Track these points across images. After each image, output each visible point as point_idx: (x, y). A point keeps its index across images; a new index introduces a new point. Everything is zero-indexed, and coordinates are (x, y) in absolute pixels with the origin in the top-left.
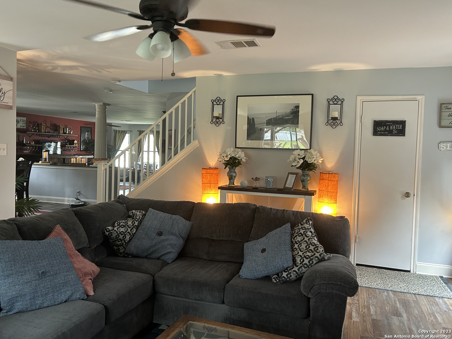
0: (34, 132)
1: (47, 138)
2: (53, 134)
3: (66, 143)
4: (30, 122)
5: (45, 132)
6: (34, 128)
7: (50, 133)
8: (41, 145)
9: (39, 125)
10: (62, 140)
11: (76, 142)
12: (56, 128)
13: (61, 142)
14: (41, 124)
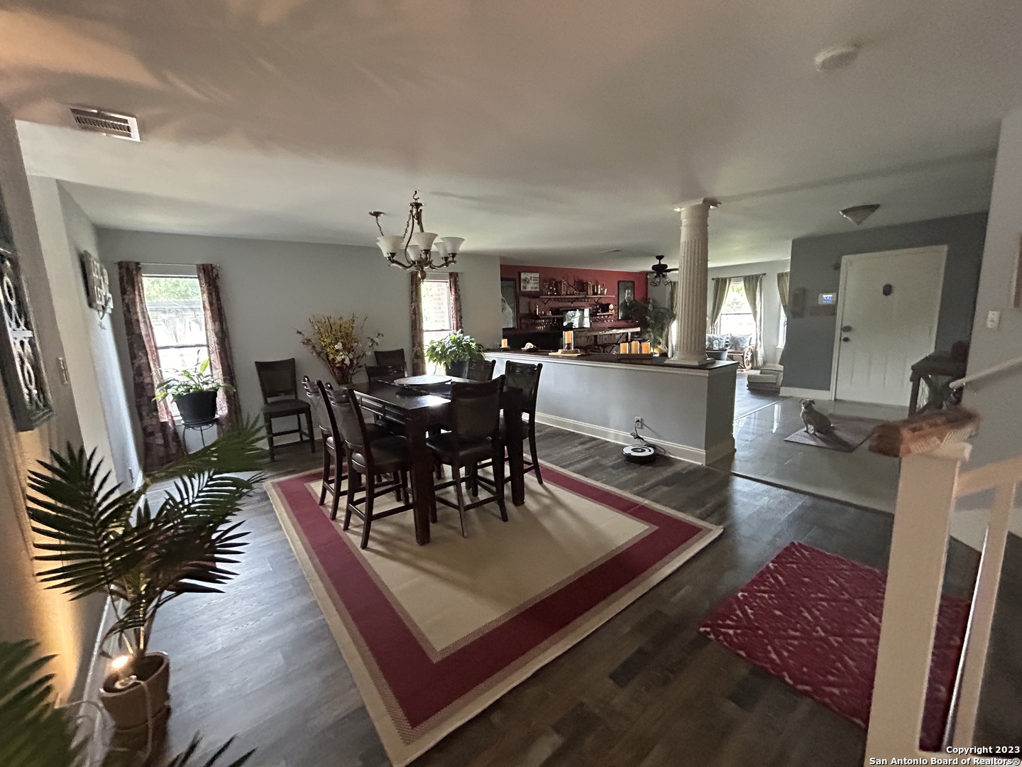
0: (550, 295)
1: (569, 304)
2: (578, 297)
3: (597, 309)
4: (545, 281)
5: (567, 295)
6: (551, 290)
7: (573, 294)
8: (561, 316)
9: (557, 284)
10: (591, 305)
11: (611, 306)
12: (582, 286)
13: (590, 310)
14: (561, 282)
